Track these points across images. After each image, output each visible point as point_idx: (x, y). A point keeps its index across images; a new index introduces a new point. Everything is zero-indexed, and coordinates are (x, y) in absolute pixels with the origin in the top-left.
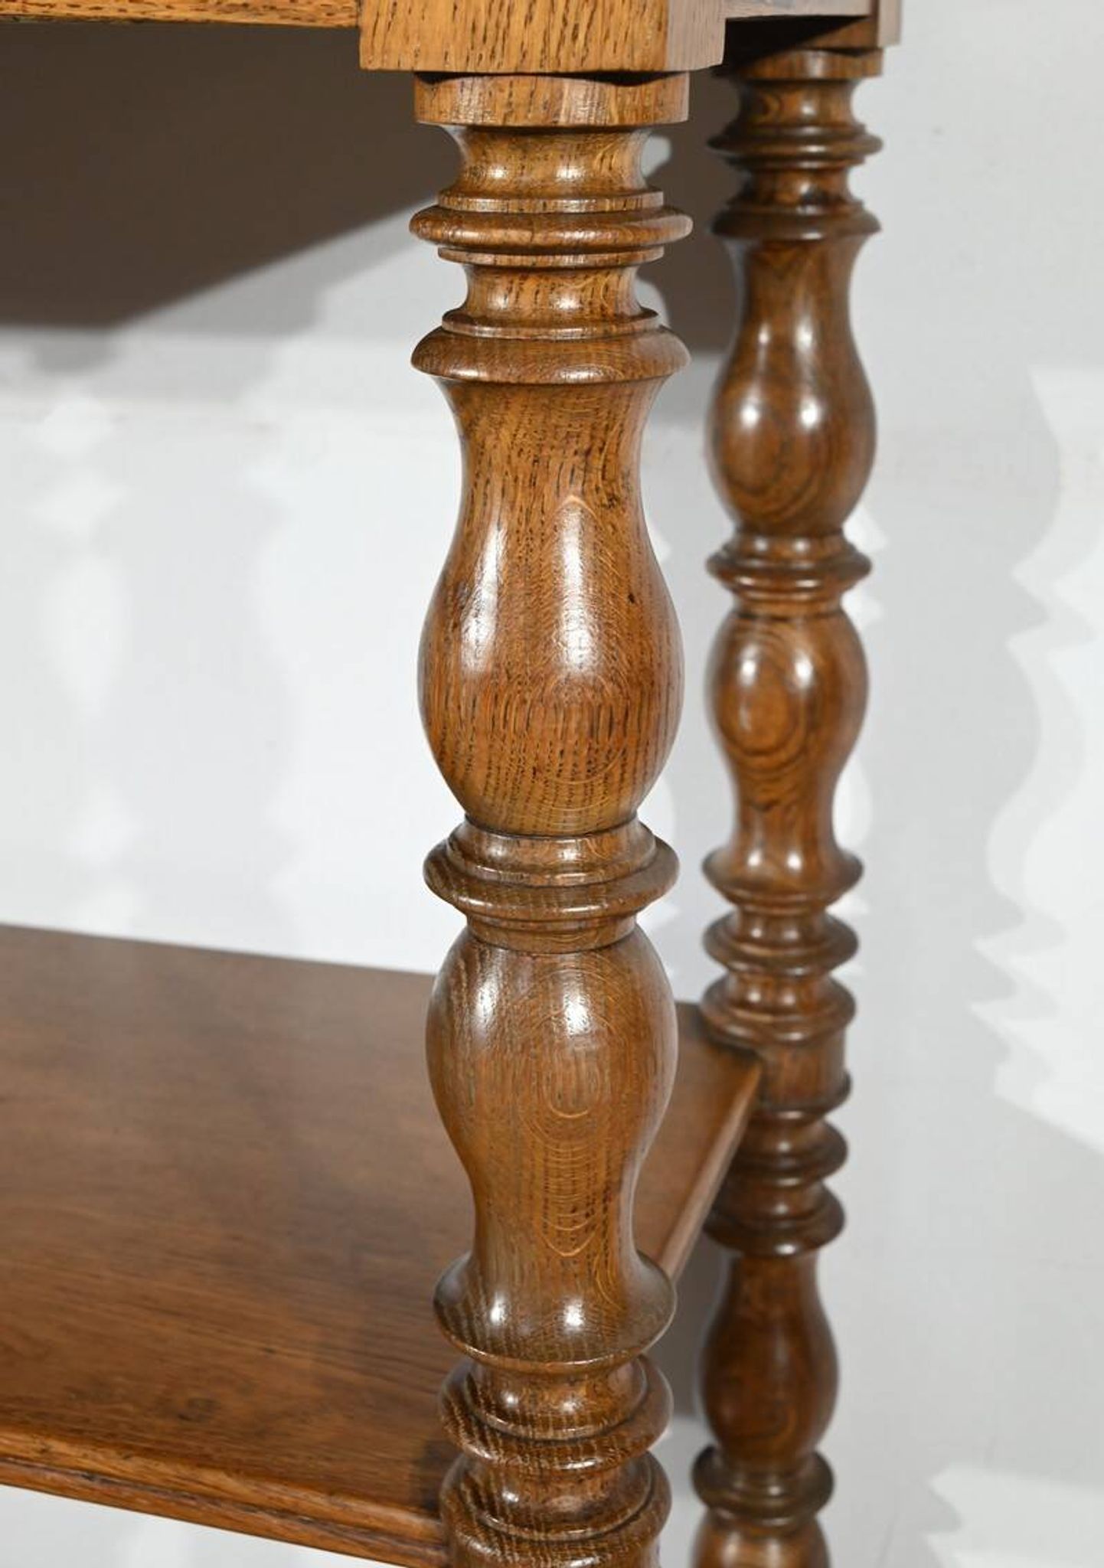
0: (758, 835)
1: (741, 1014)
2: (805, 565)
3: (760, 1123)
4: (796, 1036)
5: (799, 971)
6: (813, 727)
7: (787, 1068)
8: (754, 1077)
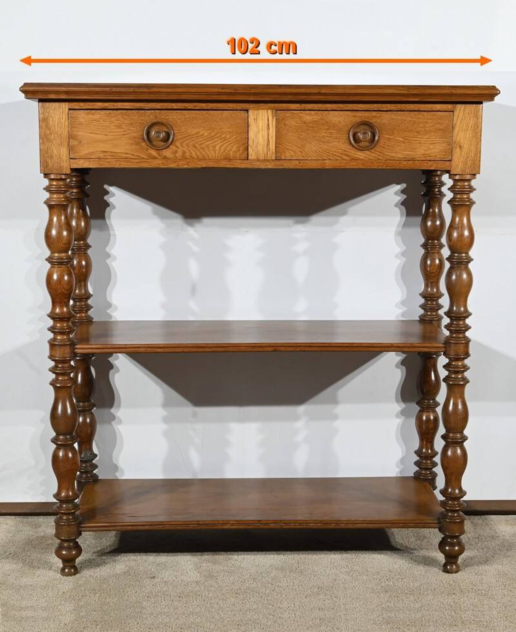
1: (427, 316)
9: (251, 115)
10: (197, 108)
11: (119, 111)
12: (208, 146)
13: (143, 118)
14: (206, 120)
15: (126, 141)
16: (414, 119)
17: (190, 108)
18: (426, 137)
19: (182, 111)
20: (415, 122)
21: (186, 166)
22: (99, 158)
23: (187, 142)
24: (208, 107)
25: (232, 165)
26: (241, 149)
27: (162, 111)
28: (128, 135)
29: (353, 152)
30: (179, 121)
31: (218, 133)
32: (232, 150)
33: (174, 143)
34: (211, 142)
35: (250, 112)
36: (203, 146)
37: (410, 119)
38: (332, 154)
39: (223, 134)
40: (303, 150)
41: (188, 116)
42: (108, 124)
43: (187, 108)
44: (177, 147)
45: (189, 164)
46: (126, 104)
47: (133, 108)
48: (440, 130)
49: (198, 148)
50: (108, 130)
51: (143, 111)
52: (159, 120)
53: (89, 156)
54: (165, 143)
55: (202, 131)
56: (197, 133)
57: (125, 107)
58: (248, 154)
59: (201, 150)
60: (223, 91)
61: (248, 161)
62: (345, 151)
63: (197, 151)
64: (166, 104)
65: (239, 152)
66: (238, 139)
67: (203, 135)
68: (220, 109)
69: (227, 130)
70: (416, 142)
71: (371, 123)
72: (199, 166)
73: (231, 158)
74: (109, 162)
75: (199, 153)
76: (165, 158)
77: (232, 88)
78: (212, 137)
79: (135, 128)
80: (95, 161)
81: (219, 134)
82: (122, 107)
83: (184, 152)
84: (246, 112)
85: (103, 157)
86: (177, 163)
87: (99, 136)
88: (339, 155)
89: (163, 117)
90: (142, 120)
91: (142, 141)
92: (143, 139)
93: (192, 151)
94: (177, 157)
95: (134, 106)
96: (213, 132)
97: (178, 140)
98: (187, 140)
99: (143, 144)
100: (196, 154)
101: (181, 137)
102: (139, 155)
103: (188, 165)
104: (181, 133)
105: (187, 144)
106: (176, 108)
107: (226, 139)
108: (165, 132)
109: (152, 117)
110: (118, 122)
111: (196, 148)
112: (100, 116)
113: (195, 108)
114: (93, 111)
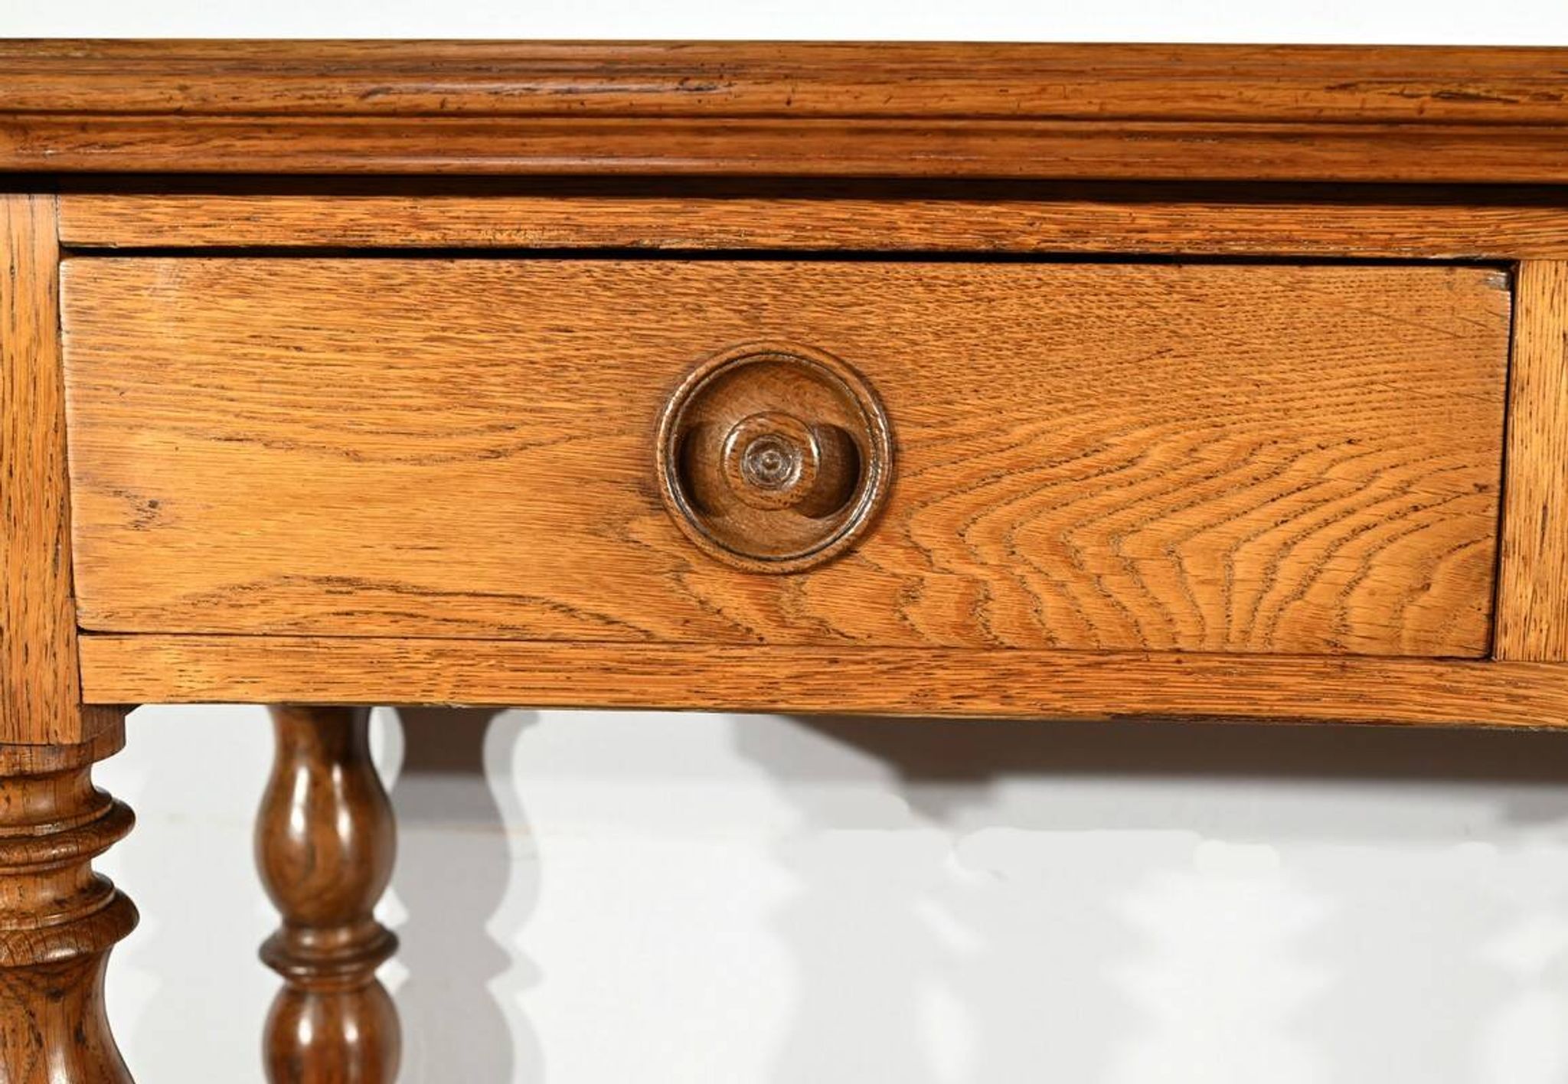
9: (1541, 306)
10: (1091, 247)
11: (458, 267)
12: (1170, 552)
13: (646, 322)
14: (1162, 338)
15: (509, 507)
17: (1032, 242)
19: (967, 269)
21: (985, 707)
22: (304, 633)
23: (1002, 512)
24: (1183, 240)
25: (1359, 698)
26: (1441, 575)
27: (801, 266)
28: (534, 454)
30: (939, 350)
31: (1258, 445)
32: (1367, 583)
33: (890, 524)
34: (1194, 517)
35: (1534, 281)
36: (1129, 547)
41: (1011, 308)
42: (366, 368)
43: (1008, 244)
44: (920, 554)
45: (1015, 688)
46: (513, 208)
47: (572, 241)
49: (1092, 566)
50: (374, 416)
51: (651, 267)
52: (775, 341)
53: (225, 618)
54: (820, 524)
55: (1124, 430)
56: (1083, 448)
57: (503, 239)
58: (1493, 616)
59: (1111, 582)
60: (1345, 103)
61: (1493, 671)
63: (1074, 588)
64: (833, 210)
65: (1424, 599)
66: (1418, 496)
67: (1134, 461)
68: (1286, 249)
69: (1336, 422)
72: (1094, 707)
73: (1354, 644)
74: (375, 665)
75: (1090, 605)
76: (818, 635)
77: (1428, 79)
79: (588, 404)
80: (266, 652)
81: (1263, 461)
82: (483, 237)
83: (975, 598)
84: (1501, 277)
85: (337, 625)
86: (917, 683)
87: (294, 460)
89: (808, 315)
90: (644, 339)
91: (634, 501)
92: (649, 491)
93: (1035, 584)
94: (912, 631)
95: (578, 229)
96: (1214, 440)
97: (926, 500)
98: (1005, 498)
99: (647, 529)
100: (1073, 610)
101: (952, 476)
102: (611, 610)
103: (1006, 698)
104: (961, 448)
105: (996, 535)
106: (917, 241)
107: (1315, 492)
108: (827, 429)
109: (715, 312)
110: (447, 351)
111: (1074, 563)
112: (298, 302)
113: (1073, 246)
114: (250, 267)
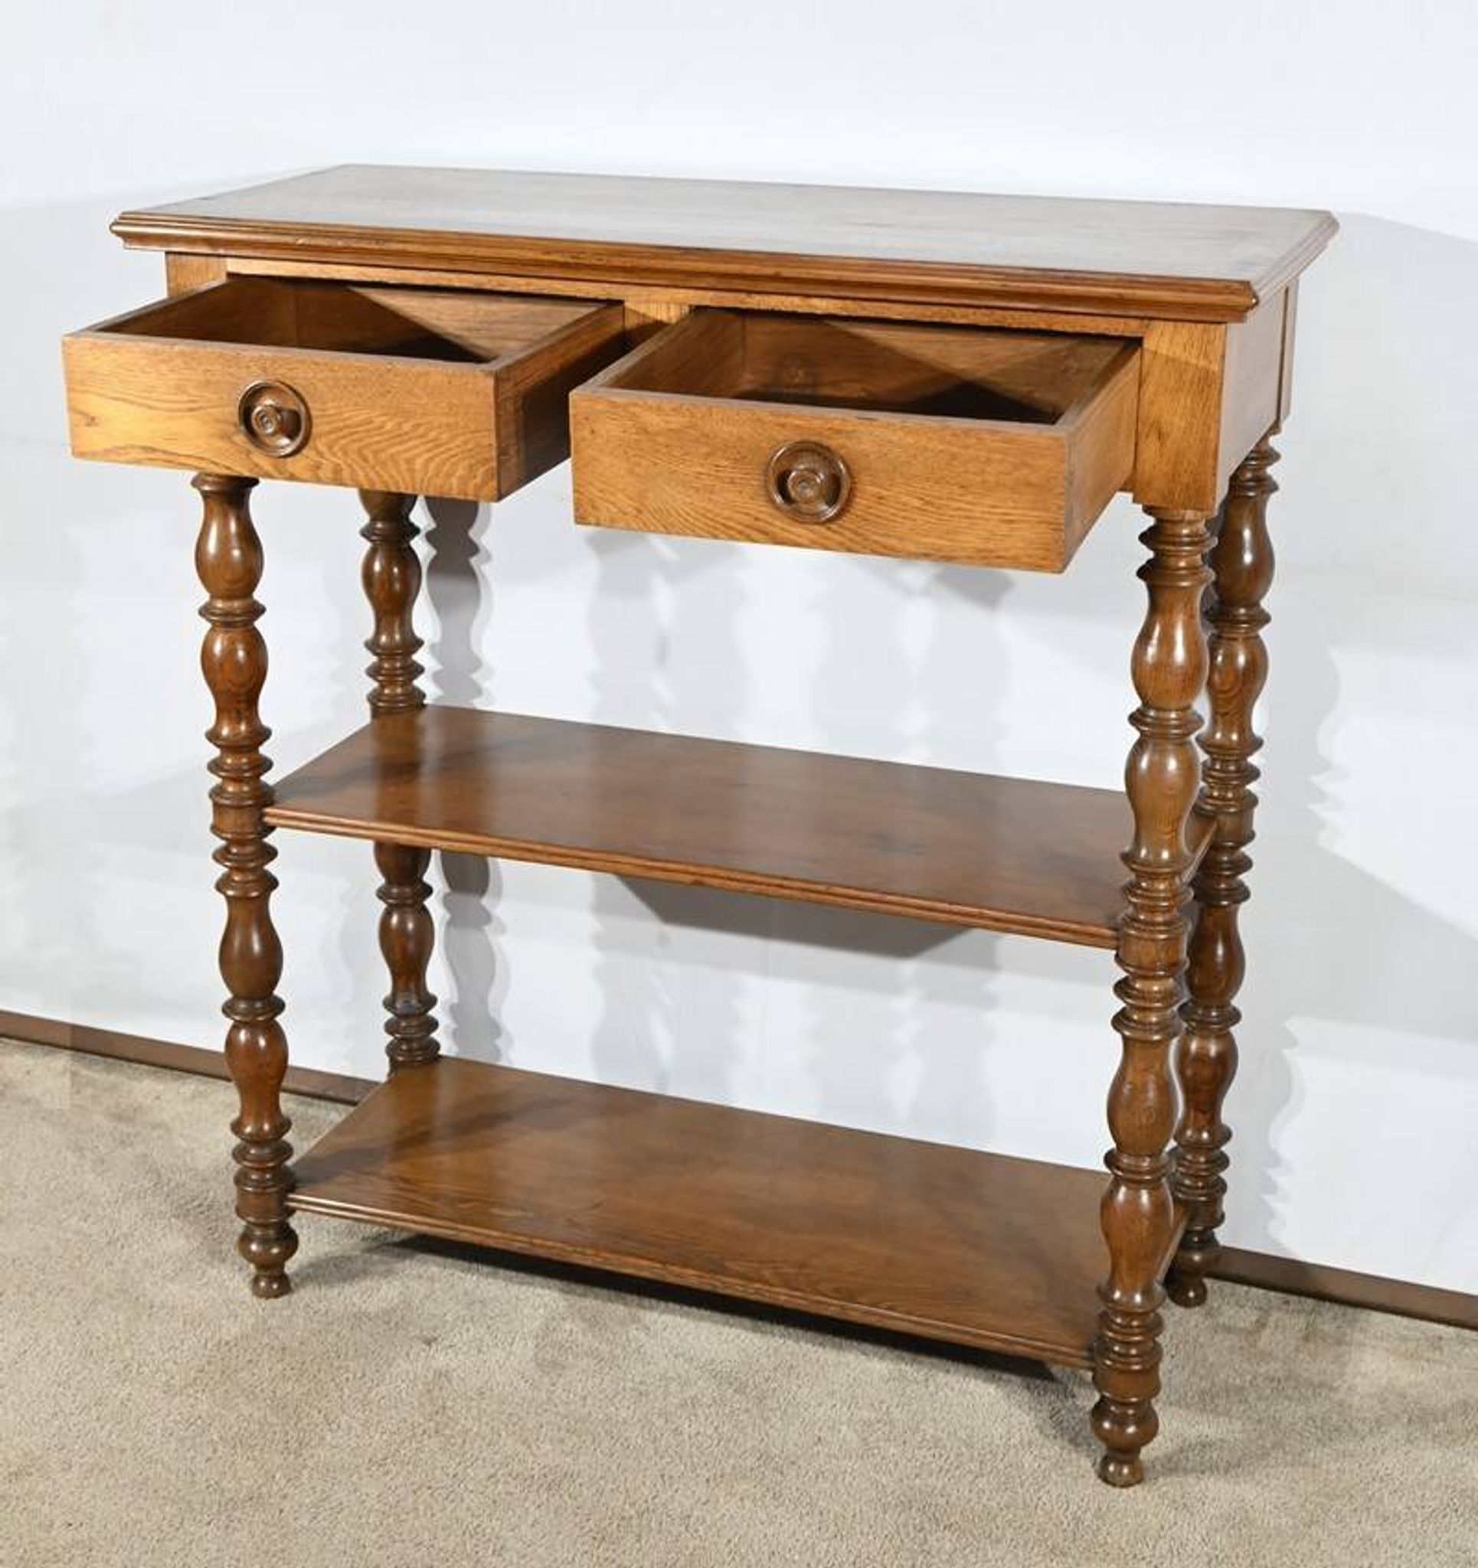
0: (1220, 726)
1: (1210, 801)
2: (1243, 618)
3: (1215, 848)
4: (1232, 810)
5: (1235, 782)
6: (1244, 683)
7: (1228, 823)
8: (1215, 826)
16: (955, 449)
18: (988, 501)
20: (954, 457)
23: (343, 442)
29: (777, 523)
31: (419, 425)
33: (311, 443)
34: (401, 447)
36: (383, 456)
37: (941, 447)
38: (723, 525)
39: (431, 430)
40: (643, 504)
44: (320, 454)
48: (1029, 484)
49: (372, 461)
55: (377, 416)
56: (368, 421)
62: (756, 519)
67: (381, 427)
69: (444, 420)
70: (960, 513)
71: (828, 449)
75: (373, 475)
78: (406, 433)
81: (421, 431)
88: (740, 527)
92: (237, 425)
93: (356, 467)
96: (406, 421)
97: (321, 435)
98: (344, 437)
99: (237, 439)
101: (327, 428)
102: (229, 465)
104: (330, 419)
105: (342, 449)
111: (365, 460)
